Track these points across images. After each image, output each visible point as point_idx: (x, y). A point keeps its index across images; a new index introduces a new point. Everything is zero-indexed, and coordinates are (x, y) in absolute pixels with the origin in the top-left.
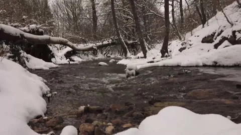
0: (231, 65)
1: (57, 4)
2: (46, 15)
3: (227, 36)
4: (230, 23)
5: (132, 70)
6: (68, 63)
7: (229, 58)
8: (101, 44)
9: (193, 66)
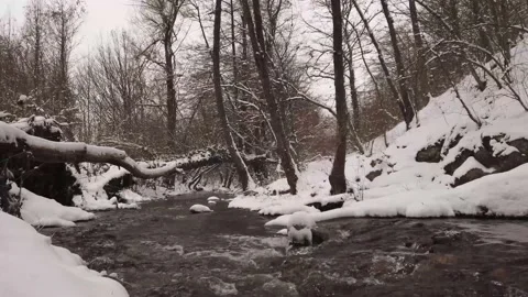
0: (521, 214)
1: (90, 73)
2: (61, 96)
3: (471, 148)
4: (475, 121)
5: (302, 227)
6: (114, 206)
7: (514, 199)
8: (186, 160)
9: (436, 218)
